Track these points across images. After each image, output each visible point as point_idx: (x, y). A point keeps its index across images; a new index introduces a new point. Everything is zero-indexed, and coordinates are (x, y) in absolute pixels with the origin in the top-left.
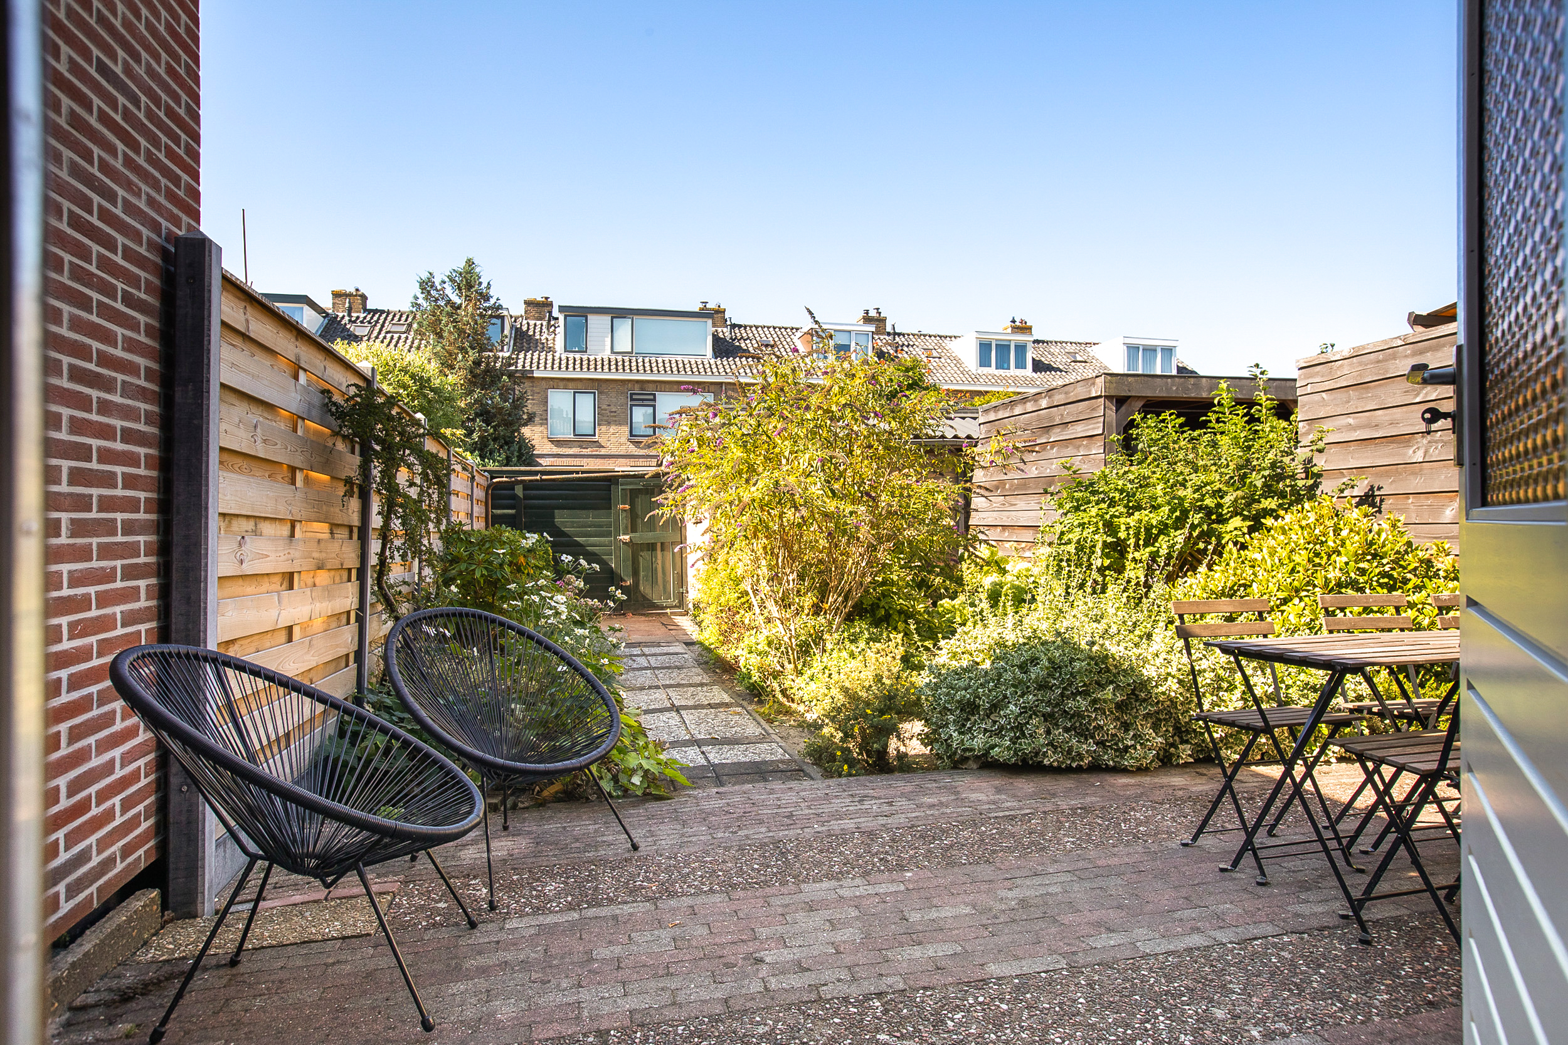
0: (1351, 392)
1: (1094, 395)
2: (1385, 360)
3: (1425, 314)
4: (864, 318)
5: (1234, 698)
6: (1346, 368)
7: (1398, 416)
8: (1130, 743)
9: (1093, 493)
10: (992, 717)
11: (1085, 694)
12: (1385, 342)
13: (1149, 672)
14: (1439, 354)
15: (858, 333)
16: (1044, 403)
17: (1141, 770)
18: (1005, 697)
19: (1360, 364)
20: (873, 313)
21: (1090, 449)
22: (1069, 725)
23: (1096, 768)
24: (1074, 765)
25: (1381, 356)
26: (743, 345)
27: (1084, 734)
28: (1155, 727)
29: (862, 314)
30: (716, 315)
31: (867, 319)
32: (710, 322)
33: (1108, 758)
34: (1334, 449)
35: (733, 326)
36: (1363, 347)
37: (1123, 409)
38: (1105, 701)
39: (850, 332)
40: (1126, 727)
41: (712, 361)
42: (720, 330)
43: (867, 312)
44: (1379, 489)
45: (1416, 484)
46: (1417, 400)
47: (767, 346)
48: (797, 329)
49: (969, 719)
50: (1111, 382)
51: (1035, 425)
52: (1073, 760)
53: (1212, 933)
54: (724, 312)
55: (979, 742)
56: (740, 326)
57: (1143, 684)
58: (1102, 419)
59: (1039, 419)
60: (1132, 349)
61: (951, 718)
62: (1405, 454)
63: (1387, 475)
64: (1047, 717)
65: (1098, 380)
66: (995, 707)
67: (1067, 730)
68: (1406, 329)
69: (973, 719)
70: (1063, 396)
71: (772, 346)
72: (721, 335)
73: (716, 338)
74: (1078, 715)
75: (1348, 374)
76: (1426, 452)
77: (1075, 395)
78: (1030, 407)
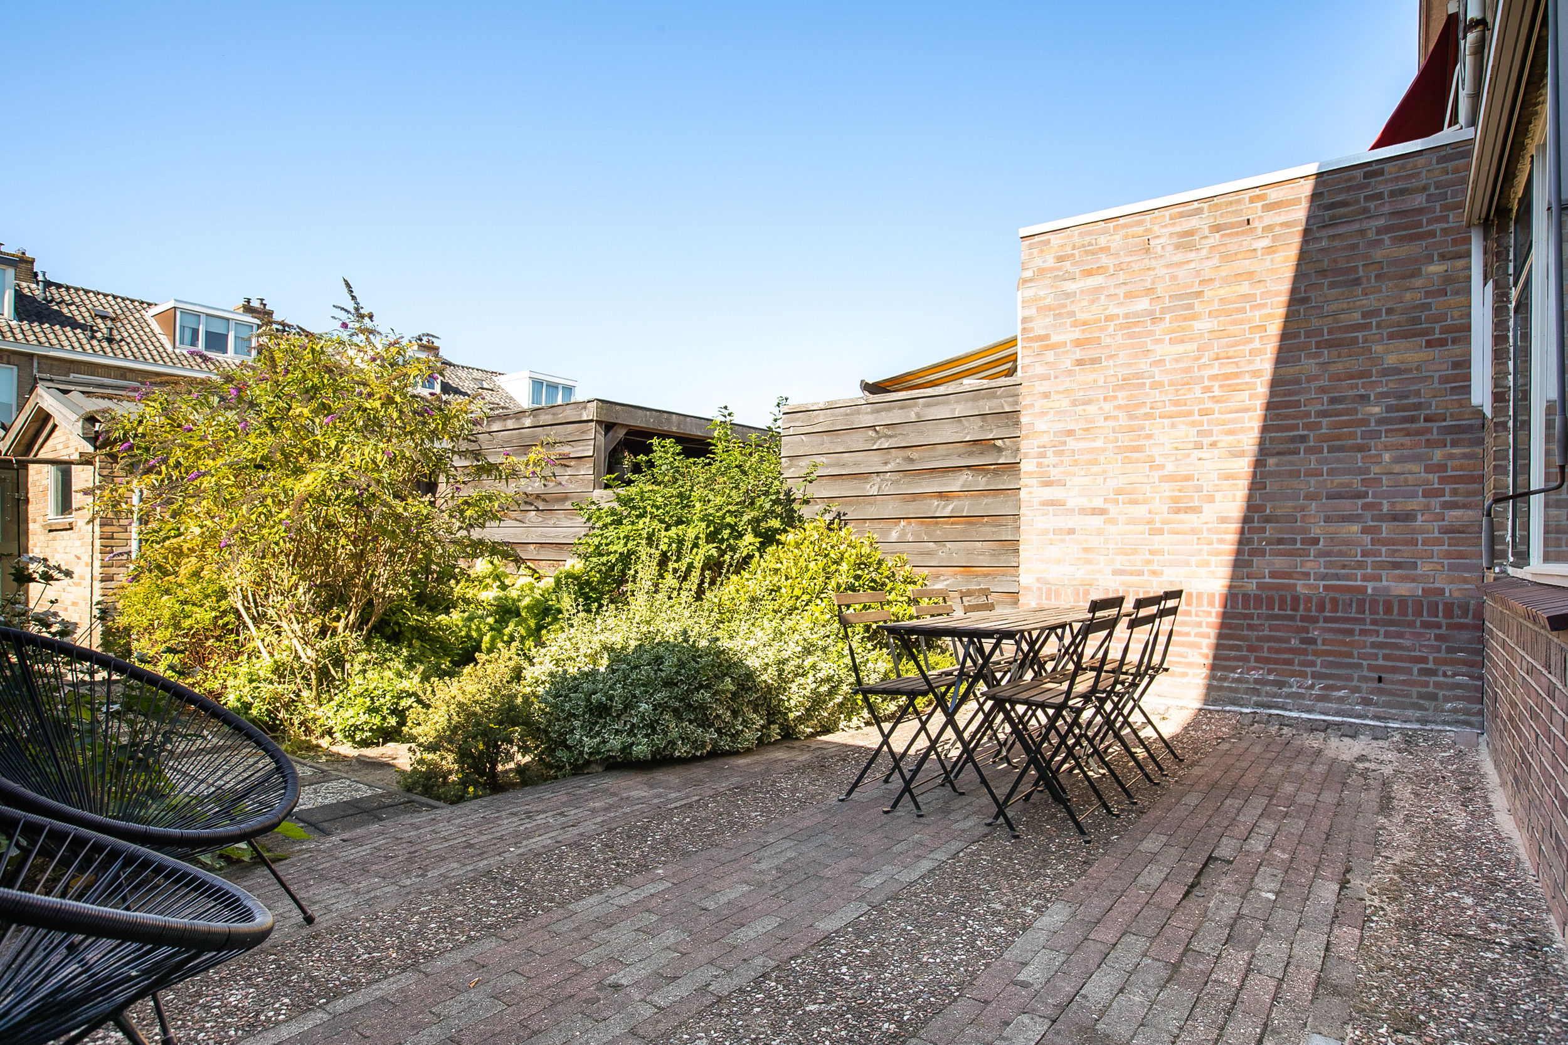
0: (825, 437)
1: (585, 418)
2: (851, 414)
3: (871, 382)
4: (244, 306)
5: (809, 682)
6: (821, 417)
7: (859, 459)
8: (740, 728)
9: (634, 508)
10: (623, 717)
11: (708, 687)
12: (852, 400)
13: (753, 662)
14: (891, 414)
15: (239, 324)
16: (528, 422)
17: (748, 751)
18: (634, 696)
19: (833, 415)
20: (255, 304)
21: (578, 470)
22: (692, 717)
23: (716, 754)
24: (698, 754)
25: (848, 410)
26: (65, 311)
27: (705, 723)
28: (756, 711)
29: (242, 302)
30: (22, 264)
31: (248, 308)
32: (10, 272)
33: (725, 744)
34: (825, 481)
35: (48, 284)
36: (836, 402)
37: (610, 434)
38: (723, 692)
39: (228, 320)
40: (735, 714)
41: (14, 323)
42: (24, 284)
43: (249, 301)
44: (844, 514)
45: (871, 512)
46: (875, 447)
47: (104, 318)
48: (149, 305)
49: (597, 722)
50: (602, 408)
51: (516, 442)
52: (697, 749)
53: (931, 856)
54: (32, 262)
55: (615, 743)
56: (59, 286)
57: (750, 675)
58: (592, 442)
59: (521, 437)
60: (537, 384)
61: (577, 723)
62: (864, 489)
63: (851, 504)
64: (675, 711)
65: (589, 405)
66: (627, 707)
67: (691, 722)
68: (858, 394)
69: (602, 721)
70: (550, 417)
71: (113, 320)
72: (26, 291)
73: (19, 296)
74: (703, 707)
75: (823, 421)
76: (879, 488)
77: (565, 417)
78: (510, 424)
